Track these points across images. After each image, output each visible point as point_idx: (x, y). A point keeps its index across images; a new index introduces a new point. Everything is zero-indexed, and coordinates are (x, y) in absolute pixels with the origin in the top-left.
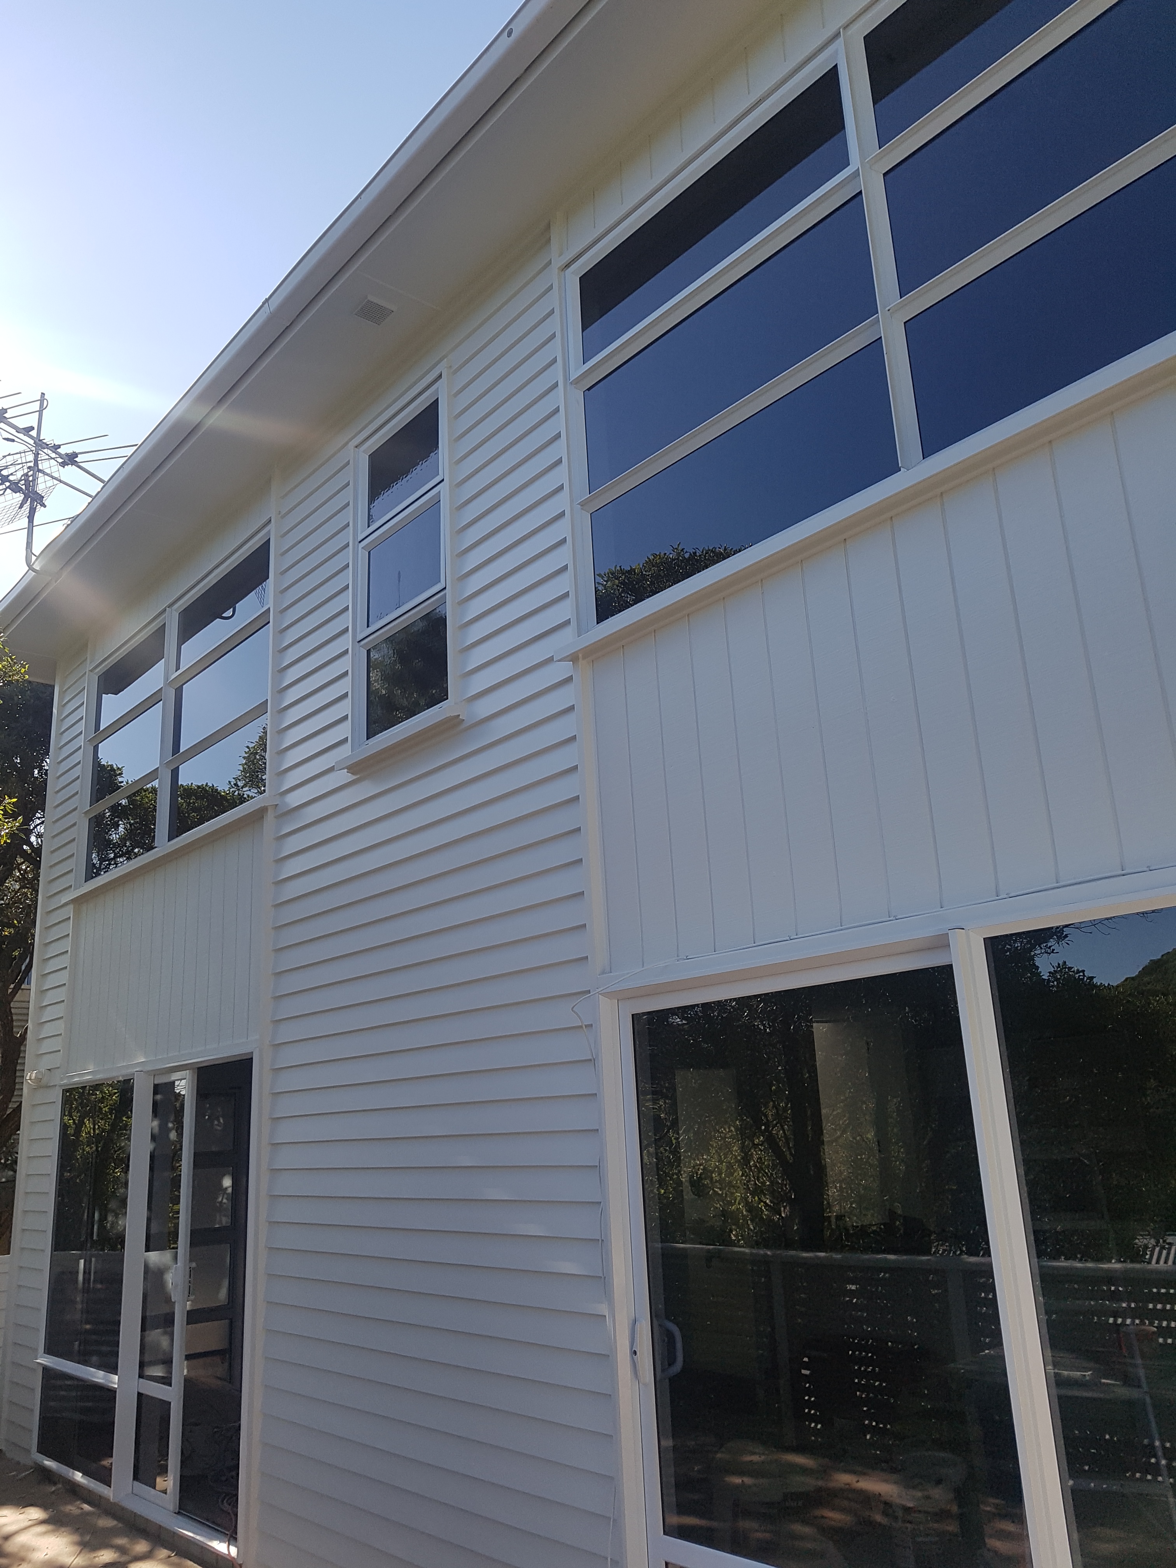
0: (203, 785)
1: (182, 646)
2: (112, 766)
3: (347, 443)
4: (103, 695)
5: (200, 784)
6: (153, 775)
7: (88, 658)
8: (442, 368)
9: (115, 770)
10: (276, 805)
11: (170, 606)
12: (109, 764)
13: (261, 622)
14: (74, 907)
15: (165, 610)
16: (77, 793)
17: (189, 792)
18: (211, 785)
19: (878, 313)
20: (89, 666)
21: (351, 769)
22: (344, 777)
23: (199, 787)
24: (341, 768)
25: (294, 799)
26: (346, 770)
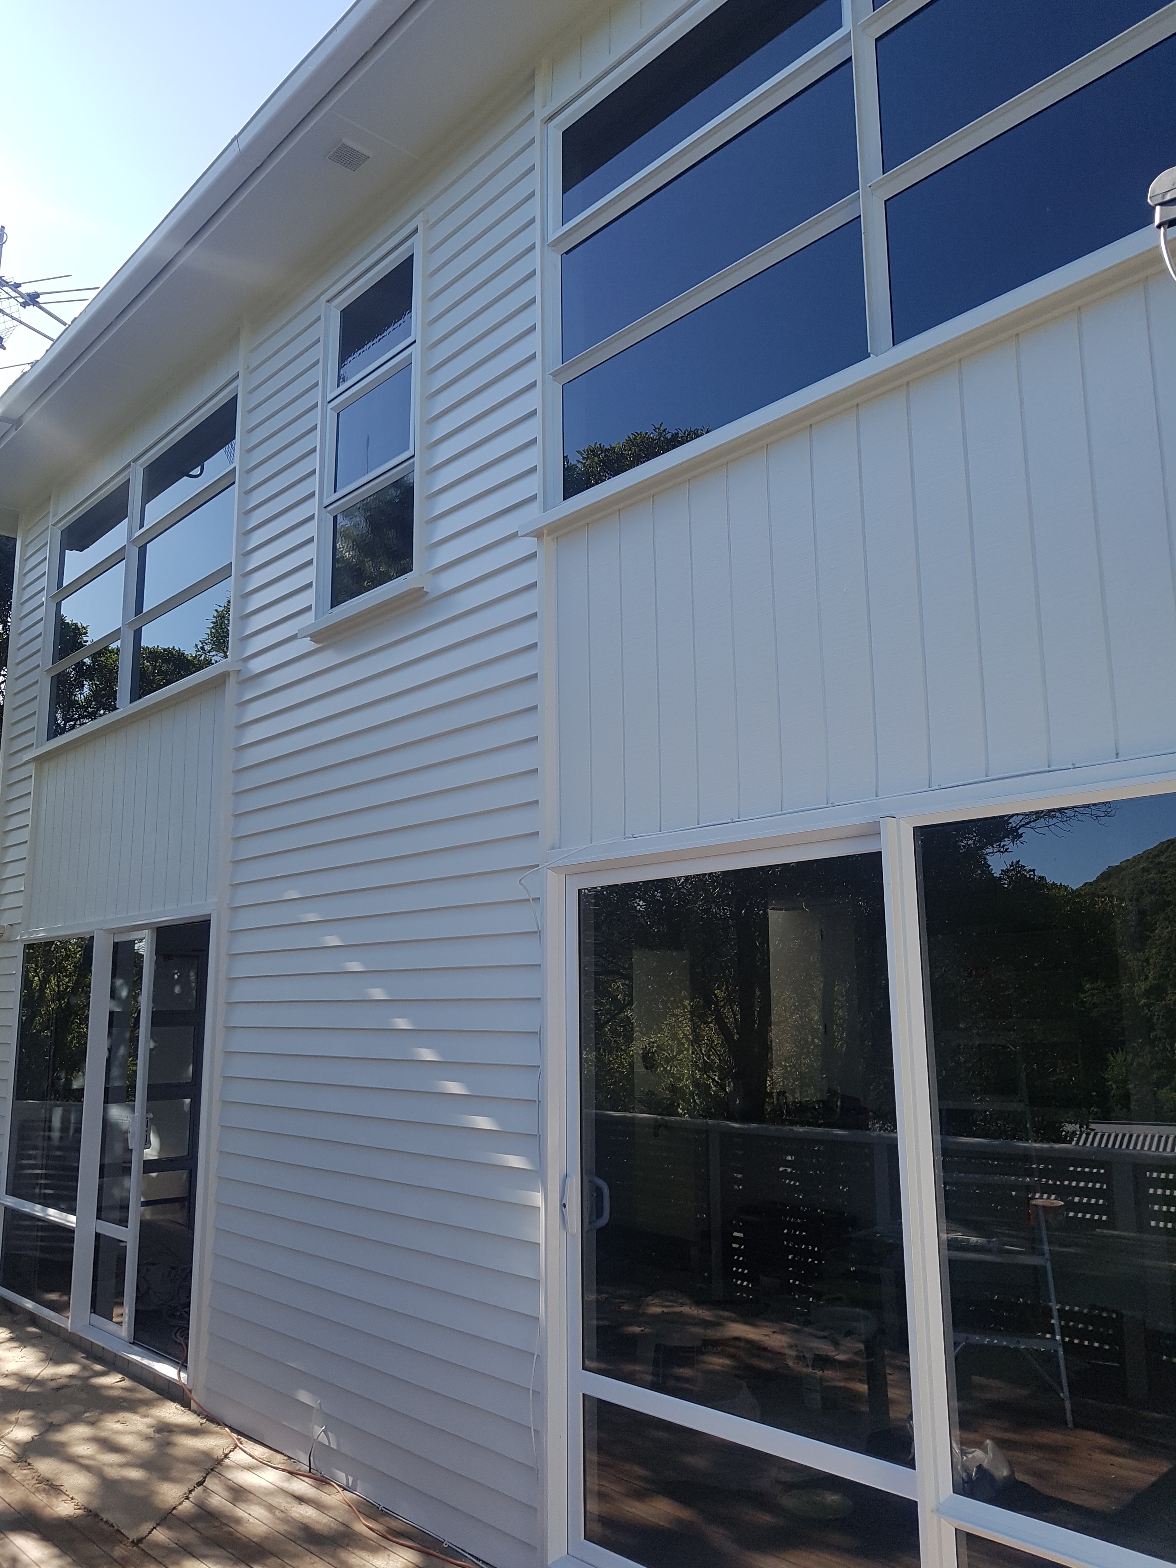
0: (169, 648)
1: (147, 505)
2: (76, 625)
3: (319, 297)
4: (67, 551)
5: (166, 648)
6: (115, 635)
7: (51, 513)
8: (418, 221)
9: (79, 628)
10: (239, 671)
11: (135, 460)
12: (74, 622)
13: (226, 482)
14: (36, 767)
15: (129, 465)
16: (39, 650)
17: (154, 655)
18: (178, 649)
19: (859, 189)
20: (52, 521)
21: (315, 637)
22: (306, 645)
23: (165, 650)
24: (303, 636)
25: (258, 665)
26: (309, 638)
